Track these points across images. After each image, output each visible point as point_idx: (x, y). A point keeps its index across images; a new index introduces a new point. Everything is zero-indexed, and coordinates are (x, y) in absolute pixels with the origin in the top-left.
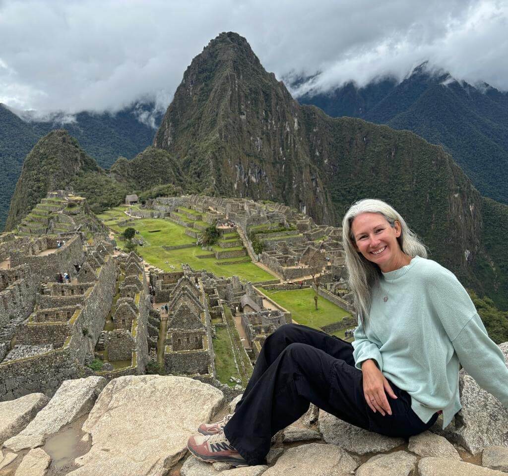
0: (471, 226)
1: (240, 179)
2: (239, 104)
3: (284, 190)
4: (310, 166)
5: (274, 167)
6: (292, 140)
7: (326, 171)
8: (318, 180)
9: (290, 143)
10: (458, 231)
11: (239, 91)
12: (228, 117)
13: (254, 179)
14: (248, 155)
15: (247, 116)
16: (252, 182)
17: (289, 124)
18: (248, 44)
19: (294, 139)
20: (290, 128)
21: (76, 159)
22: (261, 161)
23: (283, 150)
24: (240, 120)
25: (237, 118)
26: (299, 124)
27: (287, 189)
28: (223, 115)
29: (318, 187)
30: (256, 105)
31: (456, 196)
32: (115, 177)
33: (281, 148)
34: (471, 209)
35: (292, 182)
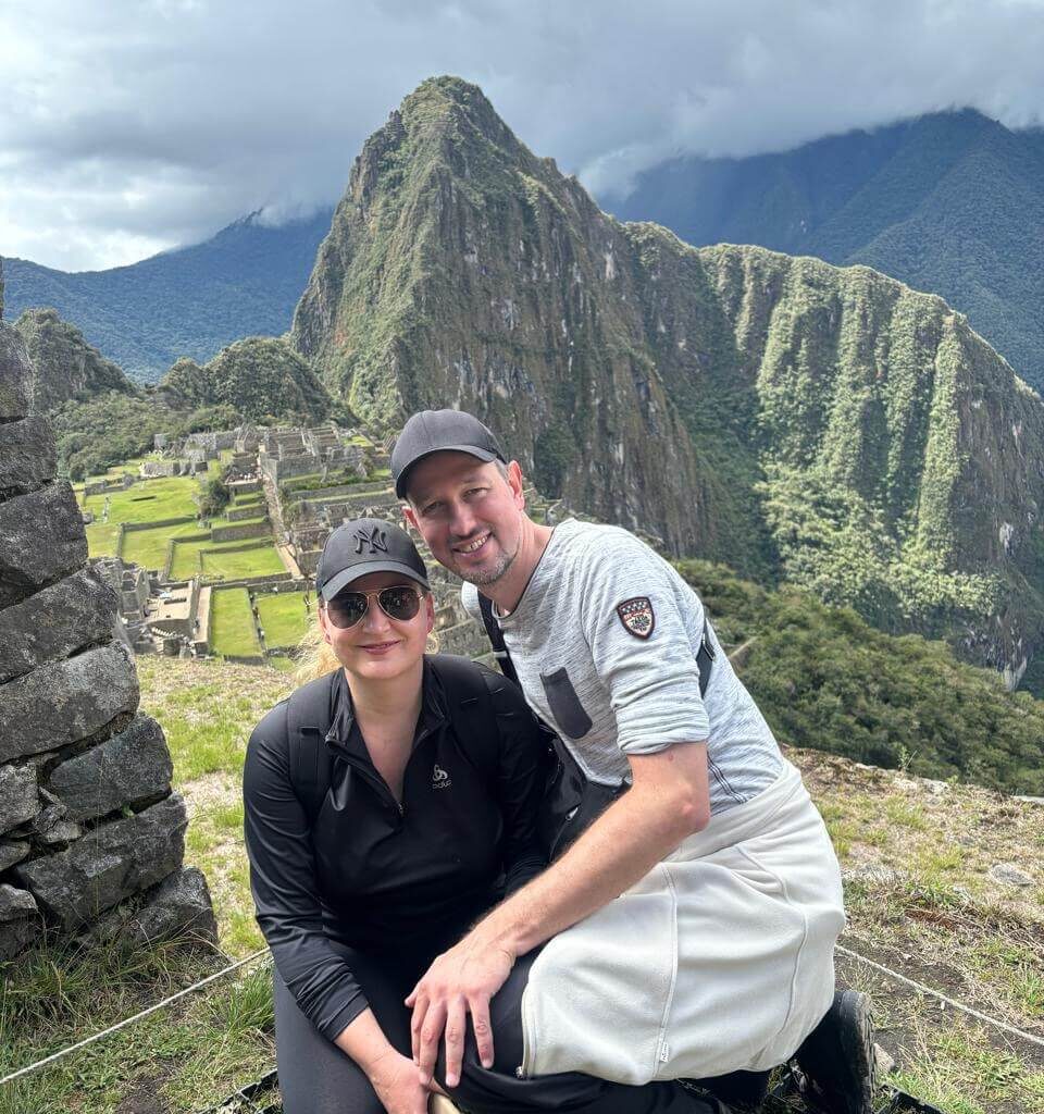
0: (1015, 471)
1: (468, 392)
2: (461, 231)
3: (573, 409)
4: (631, 355)
5: (548, 362)
6: (588, 300)
7: (682, 365)
8: (650, 385)
9: (584, 308)
10: (981, 485)
11: (459, 202)
12: (435, 262)
13: (501, 390)
14: (486, 340)
15: (480, 256)
16: (498, 396)
17: (579, 267)
18: (485, 99)
19: (591, 300)
20: (583, 276)
21: (76, 368)
22: (517, 352)
23: (568, 324)
24: (465, 264)
25: (459, 262)
26: (617, 266)
27: (579, 408)
28: (422, 257)
29: (650, 400)
30: (503, 230)
31: (977, 405)
32: (167, 399)
33: (564, 321)
34: (1015, 434)
35: (590, 394)
